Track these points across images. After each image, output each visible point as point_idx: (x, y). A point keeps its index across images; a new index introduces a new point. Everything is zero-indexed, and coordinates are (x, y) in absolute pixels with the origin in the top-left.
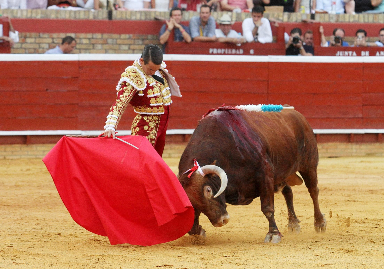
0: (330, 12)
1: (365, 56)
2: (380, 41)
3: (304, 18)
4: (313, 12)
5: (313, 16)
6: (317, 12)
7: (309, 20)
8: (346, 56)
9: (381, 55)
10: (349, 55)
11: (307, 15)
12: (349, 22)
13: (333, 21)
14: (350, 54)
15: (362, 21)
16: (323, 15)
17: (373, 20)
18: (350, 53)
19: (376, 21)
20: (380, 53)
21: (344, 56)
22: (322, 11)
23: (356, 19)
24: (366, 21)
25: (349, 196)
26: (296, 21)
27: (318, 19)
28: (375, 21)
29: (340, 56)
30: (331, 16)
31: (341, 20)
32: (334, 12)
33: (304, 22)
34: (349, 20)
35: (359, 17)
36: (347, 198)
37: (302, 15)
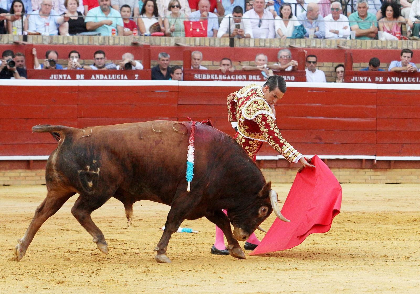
0: (43, 34)
1: (80, 79)
2: (94, 65)
3: (16, 40)
4: (26, 33)
5: (25, 38)
6: (29, 34)
7: (21, 42)
8: (61, 79)
9: (96, 78)
10: (63, 79)
11: (19, 36)
12: (63, 44)
13: (46, 43)
14: (65, 78)
15: (76, 43)
16: (36, 36)
17: (88, 42)
18: (65, 76)
19: (91, 43)
20: (95, 77)
21: (58, 79)
22: (35, 33)
23: (71, 41)
24: (81, 43)
25: (63, 225)
26: (8, 43)
27: (30, 41)
28: (89, 43)
29: (54, 79)
30: (44, 37)
31: (54, 42)
32: (47, 34)
33: (16, 43)
34: (63, 42)
35: (73, 38)
36: (61, 227)
37: (13, 36)
